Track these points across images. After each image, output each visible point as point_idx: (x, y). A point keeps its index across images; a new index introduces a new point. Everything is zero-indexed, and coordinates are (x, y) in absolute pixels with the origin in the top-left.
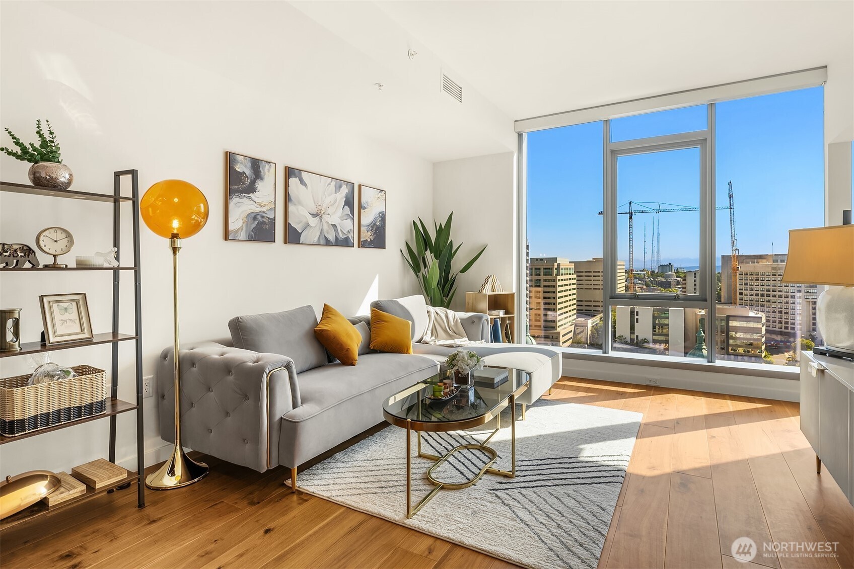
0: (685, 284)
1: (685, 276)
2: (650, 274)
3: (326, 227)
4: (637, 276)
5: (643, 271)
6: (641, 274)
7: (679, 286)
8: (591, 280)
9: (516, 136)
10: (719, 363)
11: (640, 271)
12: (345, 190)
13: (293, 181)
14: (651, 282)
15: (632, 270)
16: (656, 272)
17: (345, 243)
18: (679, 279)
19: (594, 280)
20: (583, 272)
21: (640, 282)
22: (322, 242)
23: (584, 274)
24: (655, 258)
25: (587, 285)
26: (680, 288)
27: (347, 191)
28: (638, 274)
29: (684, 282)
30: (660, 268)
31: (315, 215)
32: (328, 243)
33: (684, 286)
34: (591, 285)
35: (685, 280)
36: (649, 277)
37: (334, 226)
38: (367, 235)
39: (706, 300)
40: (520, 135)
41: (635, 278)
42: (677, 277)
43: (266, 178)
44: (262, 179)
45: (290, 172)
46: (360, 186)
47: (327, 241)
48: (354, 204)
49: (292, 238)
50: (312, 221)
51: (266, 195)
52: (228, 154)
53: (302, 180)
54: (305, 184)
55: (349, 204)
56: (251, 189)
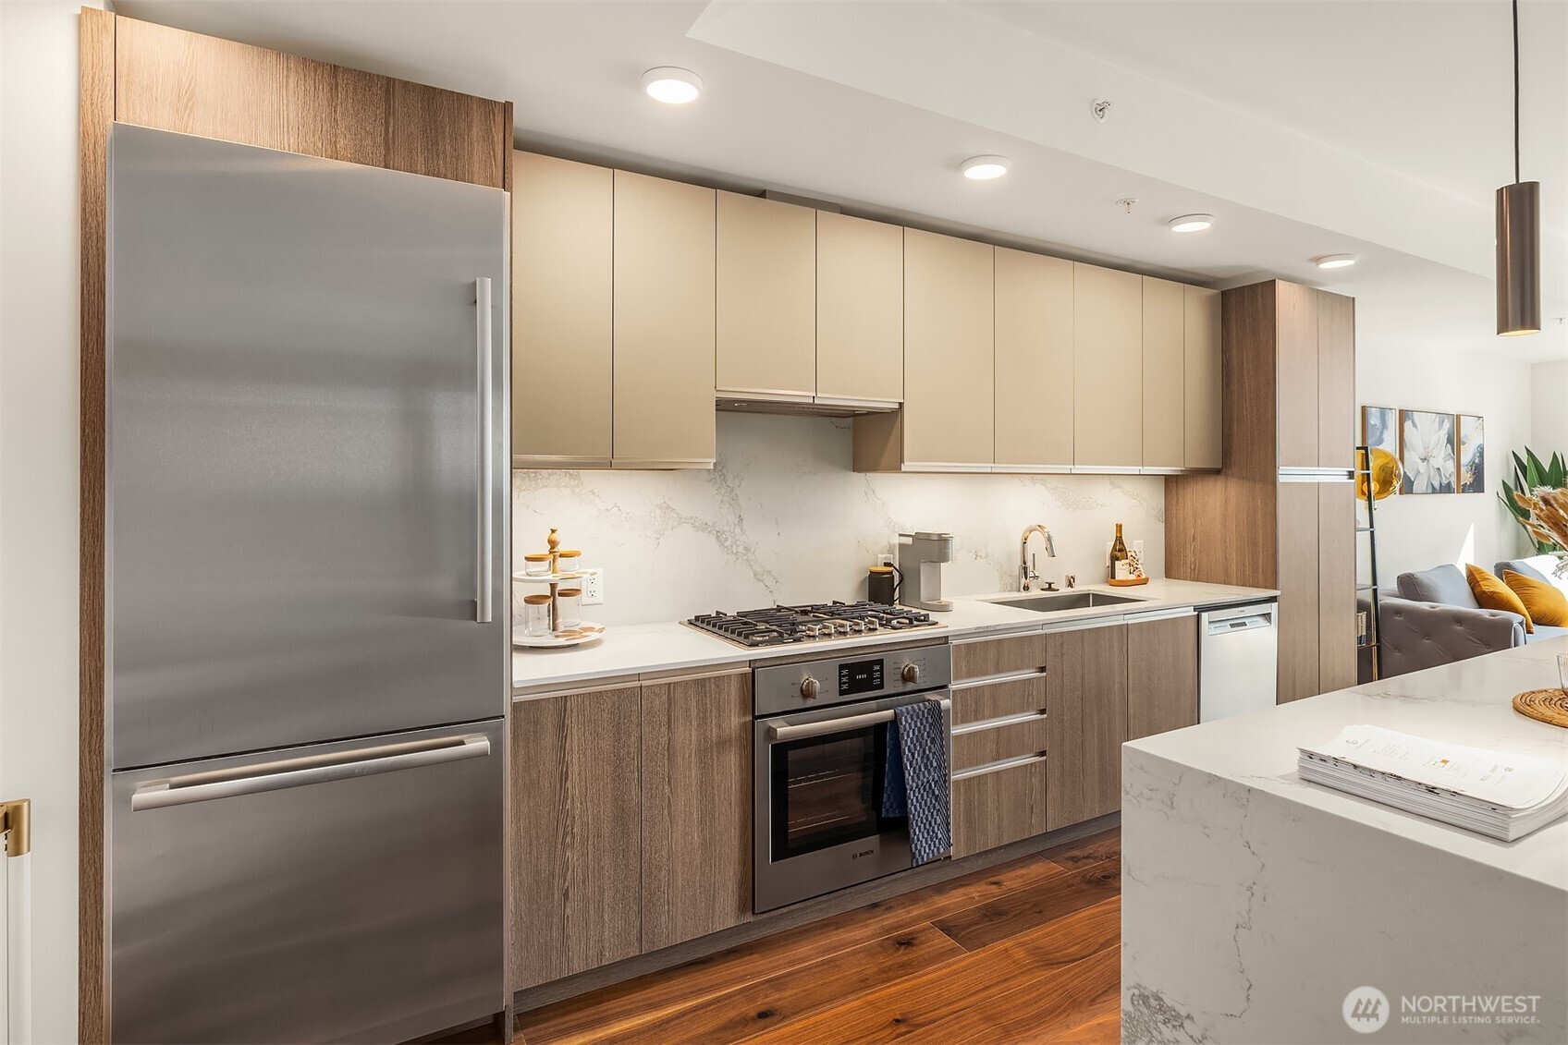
3: (1432, 473)
12: (1447, 425)
13: (1408, 424)
17: (1446, 489)
22: (1430, 490)
27: (1448, 426)
31: (1424, 460)
32: (1434, 491)
37: (1438, 469)
38: (1467, 478)
43: (1389, 427)
44: (1387, 428)
45: (1403, 415)
46: (1458, 417)
47: (1433, 488)
48: (1454, 441)
49: (1408, 488)
50: (1422, 467)
51: (1389, 445)
52: (1364, 408)
53: (1413, 422)
54: (1415, 425)
55: (1450, 441)
56: (1380, 441)
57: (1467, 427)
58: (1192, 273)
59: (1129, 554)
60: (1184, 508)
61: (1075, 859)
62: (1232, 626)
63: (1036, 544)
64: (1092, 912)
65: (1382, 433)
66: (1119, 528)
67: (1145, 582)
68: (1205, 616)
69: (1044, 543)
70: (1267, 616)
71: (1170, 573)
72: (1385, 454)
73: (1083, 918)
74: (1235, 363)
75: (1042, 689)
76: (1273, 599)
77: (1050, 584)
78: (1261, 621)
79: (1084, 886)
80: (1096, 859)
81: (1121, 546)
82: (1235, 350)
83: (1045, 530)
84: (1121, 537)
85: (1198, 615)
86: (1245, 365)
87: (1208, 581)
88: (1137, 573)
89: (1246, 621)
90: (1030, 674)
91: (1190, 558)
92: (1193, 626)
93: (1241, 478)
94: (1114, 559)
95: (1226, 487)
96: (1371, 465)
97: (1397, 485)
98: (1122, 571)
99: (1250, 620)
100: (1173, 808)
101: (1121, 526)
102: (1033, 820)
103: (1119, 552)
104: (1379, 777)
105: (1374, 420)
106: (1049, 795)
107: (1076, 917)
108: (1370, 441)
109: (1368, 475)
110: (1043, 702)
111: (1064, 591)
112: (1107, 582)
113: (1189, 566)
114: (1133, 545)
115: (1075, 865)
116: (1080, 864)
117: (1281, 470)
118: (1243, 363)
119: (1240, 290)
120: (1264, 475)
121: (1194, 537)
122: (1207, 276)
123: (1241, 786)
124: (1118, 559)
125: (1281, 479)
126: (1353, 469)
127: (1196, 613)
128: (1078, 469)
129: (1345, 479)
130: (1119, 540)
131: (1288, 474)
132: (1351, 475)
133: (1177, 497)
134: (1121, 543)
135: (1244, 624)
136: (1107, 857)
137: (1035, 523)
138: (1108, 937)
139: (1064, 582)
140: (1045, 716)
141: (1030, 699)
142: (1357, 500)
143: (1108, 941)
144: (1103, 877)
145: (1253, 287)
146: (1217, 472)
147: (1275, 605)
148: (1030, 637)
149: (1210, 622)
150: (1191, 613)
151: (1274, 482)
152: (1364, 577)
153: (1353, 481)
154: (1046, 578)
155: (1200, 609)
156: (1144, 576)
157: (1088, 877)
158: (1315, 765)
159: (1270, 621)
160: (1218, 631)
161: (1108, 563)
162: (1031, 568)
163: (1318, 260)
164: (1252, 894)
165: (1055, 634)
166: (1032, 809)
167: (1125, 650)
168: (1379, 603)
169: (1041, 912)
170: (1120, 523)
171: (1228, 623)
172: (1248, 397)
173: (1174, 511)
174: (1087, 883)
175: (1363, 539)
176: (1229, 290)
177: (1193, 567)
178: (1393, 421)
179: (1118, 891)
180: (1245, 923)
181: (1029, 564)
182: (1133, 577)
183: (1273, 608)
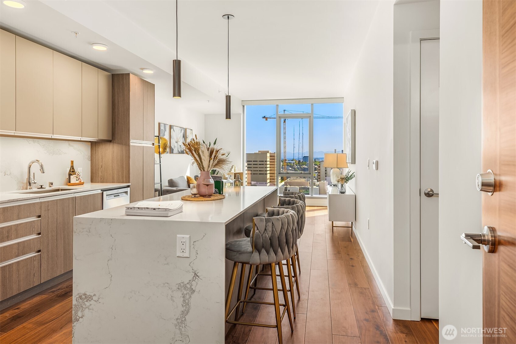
0: (320, 170)
1: (320, 164)
2: (297, 162)
3: (178, 147)
4: (289, 164)
5: (293, 161)
6: (291, 163)
7: (316, 172)
8: (257, 167)
9: (242, 106)
10: (314, 196)
11: (291, 160)
12: (183, 131)
14: (298, 169)
15: (285, 160)
16: (301, 161)
17: (182, 152)
18: (316, 166)
19: (259, 168)
20: (252, 161)
21: (290, 168)
23: (253, 163)
24: (301, 152)
25: (255, 171)
26: (317, 173)
28: (290, 163)
29: (319, 168)
30: (304, 158)
31: (176, 142)
33: (319, 171)
34: (257, 171)
35: (319, 167)
36: (296, 165)
37: (180, 146)
39: (310, 174)
40: (243, 106)
41: (287, 166)
42: (315, 165)
43: (167, 131)
45: (171, 127)
46: (186, 129)
47: (179, 152)
48: (185, 137)
49: (172, 151)
50: (176, 144)
51: (167, 137)
52: (159, 124)
53: (173, 129)
54: (174, 131)
55: (184, 137)
56: (164, 135)
57: (188, 132)
58: (101, 65)
59: (76, 173)
60: (98, 155)
61: (53, 292)
62: (114, 196)
63: (35, 168)
64: (60, 305)
65: (164, 132)
66: (72, 162)
67: (82, 184)
68: (105, 193)
69: (39, 168)
70: (126, 192)
71: (92, 181)
72: (165, 140)
73: (57, 308)
74: (116, 102)
75: (39, 224)
76: (128, 186)
77: (42, 186)
78: (124, 194)
79: (57, 298)
80: (62, 289)
81: (73, 170)
82: (116, 97)
83: (40, 162)
84: (73, 166)
85: (102, 193)
86: (120, 103)
87: (107, 182)
88: (79, 180)
89: (119, 194)
90: (34, 219)
91: (100, 174)
92: (100, 196)
93: (118, 143)
94: (70, 175)
95: (113, 147)
96: (160, 142)
97: (168, 150)
98: (73, 180)
99: (121, 194)
100: (90, 232)
101: (73, 161)
102: (35, 280)
103: (72, 171)
104: (143, 209)
105: (162, 128)
106: (42, 268)
107: (54, 308)
108: (161, 135)
109: (159, 145)
110: (39, 230)
111: (48, 188)
112: (67, 185)
113: (100, 177)
114: (78, 169)
115: (53, 293)
116: (55, 292)
117: (131, 141)
118: (119, 102)
119: (118, 75)
120: (126, 143)
121: (102, 166)
122: (107, 67)
123: (109, 219)
124: (72, 175)
125: (131, 144)
126: (153, 142)
127: (102, 192)
128: (55, 136)
129: (151, 146)
130: (72, 167)
131: (133, 143)
132: (153, 144)
133: (96, 151)
134: (73, 169)
135: (119, 195)
136: (67, 287)
137: (34, 159)
138: (67, 309)
139: (48, 185)
140: (40, 236)
141: (34, 229)
142: (155, 153)
143: (67, 310)
144: (65, 293)
145: (123, 74)
146: (110, 141)
147: (129, 188)
148: (34, 203)
149: (107, 195)
150: (100, 192)
151: (129, 145)
152: (157, 180)
153: (154, 146)
154: (39, 183)
155: (103, 190)
156: (82, 182)
157: (59, 295)
158: (130, 211)
159: (127, 194)
160: (109, 198)
161: (67, 177)
162: (33, 179)
163: (143, 69)
164: (112, 249)
165: (45, 202)
166: (34, 275)
167: (74, 207)
168: (162, 189)
169: (39, 311)
170: (72, 160)
171: (113, 196)
172: (121, 114)
173: (94, 156)
174: (58, 297)
175: (157, 167)
176: (115, 74)
177: (101, 177)
178: (168, 128)
179: (72, 295)
180: (110, 259)
181: (32, 177)
182: (78, 182)
183: (128, 190)
